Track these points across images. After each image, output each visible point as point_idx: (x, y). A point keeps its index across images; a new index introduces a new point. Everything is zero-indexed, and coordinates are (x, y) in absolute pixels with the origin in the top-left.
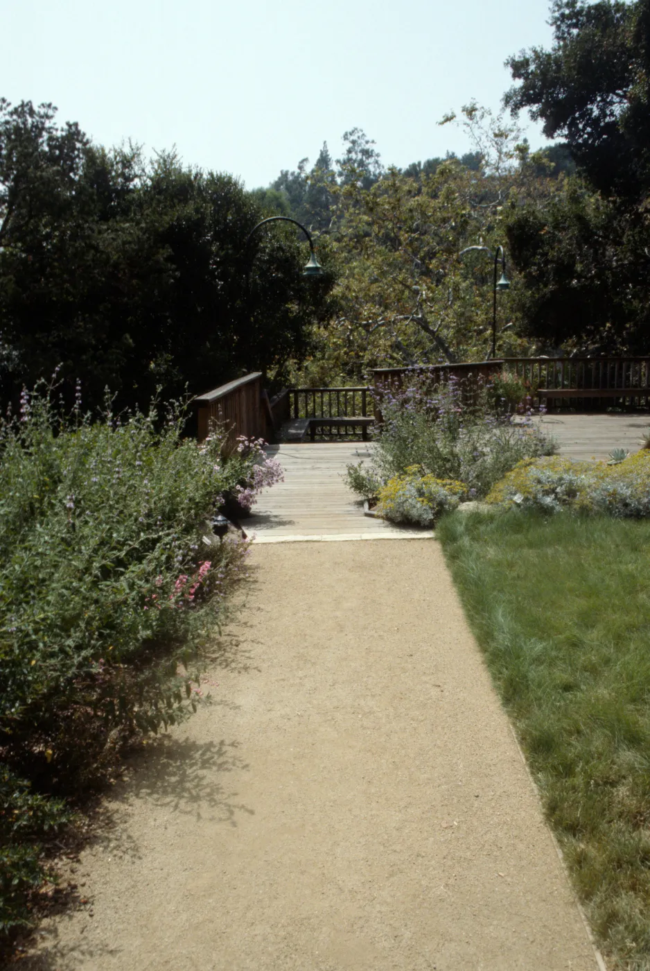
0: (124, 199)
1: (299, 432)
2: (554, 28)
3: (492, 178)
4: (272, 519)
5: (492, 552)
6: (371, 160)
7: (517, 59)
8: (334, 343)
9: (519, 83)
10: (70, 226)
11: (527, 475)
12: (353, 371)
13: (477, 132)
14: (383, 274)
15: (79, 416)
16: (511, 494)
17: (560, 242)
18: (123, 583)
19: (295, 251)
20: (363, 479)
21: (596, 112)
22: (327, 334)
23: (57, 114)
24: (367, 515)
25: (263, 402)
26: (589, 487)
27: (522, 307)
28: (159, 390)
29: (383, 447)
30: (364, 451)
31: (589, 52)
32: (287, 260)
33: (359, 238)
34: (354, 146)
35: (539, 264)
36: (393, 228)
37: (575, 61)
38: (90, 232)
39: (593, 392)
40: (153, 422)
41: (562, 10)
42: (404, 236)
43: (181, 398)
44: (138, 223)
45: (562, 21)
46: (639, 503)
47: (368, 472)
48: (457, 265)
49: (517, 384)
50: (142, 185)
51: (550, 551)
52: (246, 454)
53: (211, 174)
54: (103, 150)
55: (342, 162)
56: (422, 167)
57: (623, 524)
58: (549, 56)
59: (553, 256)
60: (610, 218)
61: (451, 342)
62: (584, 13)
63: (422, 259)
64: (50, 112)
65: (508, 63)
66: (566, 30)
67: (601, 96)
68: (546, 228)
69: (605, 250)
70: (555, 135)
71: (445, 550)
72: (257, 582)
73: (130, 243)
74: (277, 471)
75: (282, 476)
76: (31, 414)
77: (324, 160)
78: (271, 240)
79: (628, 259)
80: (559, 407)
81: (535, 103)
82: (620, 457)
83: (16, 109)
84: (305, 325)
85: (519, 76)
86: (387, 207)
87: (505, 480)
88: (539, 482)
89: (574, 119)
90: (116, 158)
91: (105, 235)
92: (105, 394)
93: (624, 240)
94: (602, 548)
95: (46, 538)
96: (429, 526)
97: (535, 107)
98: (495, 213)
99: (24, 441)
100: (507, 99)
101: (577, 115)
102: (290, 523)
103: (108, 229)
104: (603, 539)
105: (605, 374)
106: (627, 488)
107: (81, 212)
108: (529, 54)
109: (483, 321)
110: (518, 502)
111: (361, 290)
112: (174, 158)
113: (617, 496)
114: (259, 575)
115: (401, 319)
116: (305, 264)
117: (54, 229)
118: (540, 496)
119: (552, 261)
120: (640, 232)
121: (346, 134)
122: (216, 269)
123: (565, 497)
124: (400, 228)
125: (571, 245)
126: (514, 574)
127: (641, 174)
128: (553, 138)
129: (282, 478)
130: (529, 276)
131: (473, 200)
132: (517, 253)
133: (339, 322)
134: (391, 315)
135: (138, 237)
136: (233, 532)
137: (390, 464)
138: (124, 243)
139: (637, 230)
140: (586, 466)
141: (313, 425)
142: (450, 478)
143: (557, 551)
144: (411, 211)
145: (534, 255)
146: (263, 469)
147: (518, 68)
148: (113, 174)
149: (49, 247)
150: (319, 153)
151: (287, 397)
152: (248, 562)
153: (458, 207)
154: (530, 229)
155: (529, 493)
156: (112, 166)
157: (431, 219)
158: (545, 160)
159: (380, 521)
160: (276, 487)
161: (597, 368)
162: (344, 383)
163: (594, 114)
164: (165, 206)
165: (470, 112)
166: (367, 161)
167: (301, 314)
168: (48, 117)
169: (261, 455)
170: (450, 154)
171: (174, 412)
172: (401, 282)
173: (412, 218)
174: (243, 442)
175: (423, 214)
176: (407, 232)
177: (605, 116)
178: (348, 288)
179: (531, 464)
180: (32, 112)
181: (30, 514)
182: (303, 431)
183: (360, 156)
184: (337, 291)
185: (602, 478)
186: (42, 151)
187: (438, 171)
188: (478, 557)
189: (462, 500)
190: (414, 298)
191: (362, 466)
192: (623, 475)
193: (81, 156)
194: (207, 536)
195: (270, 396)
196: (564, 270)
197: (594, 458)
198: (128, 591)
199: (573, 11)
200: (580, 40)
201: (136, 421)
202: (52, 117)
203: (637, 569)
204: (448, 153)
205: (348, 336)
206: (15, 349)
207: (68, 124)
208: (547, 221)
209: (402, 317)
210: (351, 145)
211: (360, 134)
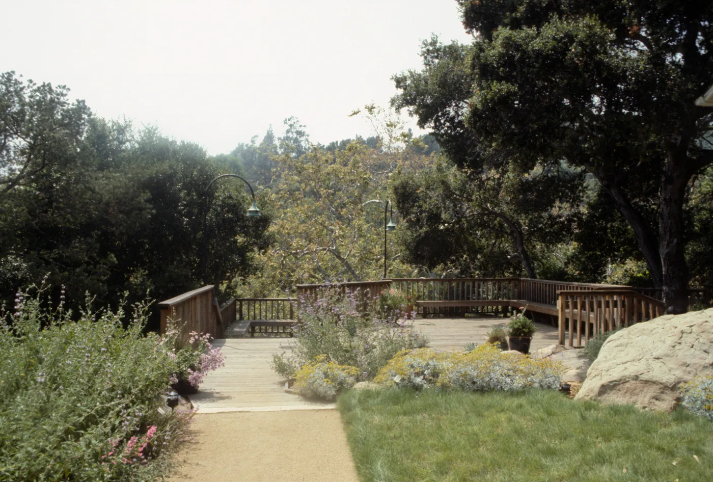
0: (118, 157)
1: (242, 330)
2: (423, 58)
3: (386, 154)
4: (215, 395)
5: (377, 419)
6: (303, 138)
7: (398, 76)
8: (271, 266)
9: (401, 91)
10: (75, 173)
11: (403, 362)
12: (285, 286)
13: (375, 123)
14: (309, 217)
15: (62, 313)
16: (392, 375)
17: (430, 198)
18: (82, 443)
19: (241, 200)
20: (285, 365)
21: (452, 113)
22: (266, 259)
23: (69, 93)
24: (287, 392)
25: (214, 308)
26: (448, 370)
27: (405, 243)
28: (126, 295)
29: (300, 342)
30: (287, 345)
31: (446, 74)
32: (235, 205)
33: (291, 192)
34: (291, 128)
35: (417, 213)
36: (315, 186)
37: (436, 79)
38: (89, 178)
39: (455, 303)
40: (121, 319)
41: (427, 47)
42: (323, 191)
43: (143, 301)
44: (126, 174)
45: (428, 54)
46: (483, 381)
47: (288, 360)
48: (361, 213)
49: (401, 297)
50: (131, 147)
51: (419, 417)
52: (196, 345)
53: (183, 142)
54: (103, 120)
55: (282, 138)
56: (339, 145)
57: (472, 397)
58: (420, 75)
59: (426, 208)
60: (464, 184)
61: (357, 267)
62: (442, 50)
63: (336, 208)
64: (65, 92)
65: (392, 79)
66: (431, 60)
67: (455, 103)
68: (421, 188)
69: (462, 205)
70: (426, 126)
71: (342, 418)
72: (198, 443)
73: (119, 187)
74: (219, 358)
75: (223, 362)
76: (24, 310)
77: (269, 137)
78: (224, 191)
79: (477, 210)
80: (432, 313)
81: (411, 105)
82: (471, 347)
83: (39, 88)
84: (249, 252)
85: (400, 87)
86: (311, 171)
87: (387, 366)
88: (412, 366)
89: (438, 117)
90: (113, 126)
91: (101, 181)
92: (85, 297)
93: (474, 198)
94: (456, 415)
95: (22, 407)
96: (332, 400)
97: (412, 108)
98: (387, 178)
99: (15, 331)
100: (393, 102)
101: (440, 114)
102: (228, 398)
103: (103, 177)
104: (457, 408)
105: (463, 291)
106: (474, 370)
107: (83, 164)
108: (407, 74)
109: (379, 252)
110: (397, 381)
111: (292, 228)
112: (156, 130)
113: (468, 376)
114: (200, 438)
115: (321, 250)
116: (248, 208)
117: (63, 174)
118: (413, 377)
119: (425, 212)
120: (484, 193)
121: (286, 120)
122: (183, 209)
123: (430, 378)
124: (321, 186)
125: (438, 201)
126: (392, 435)
127: (483, 155)
128: (424, 128)
129: (223, 364)
130: (409, 221)
131: (372, 168)
132: (401, 205)
133: (276, 251)
134: (314, 247)
135: (125, 183)
136: (183, 405)
137: (305, 354)
138: (114, 188)
139: (481, 192)
140: (445, 355)
141: (253, 326)
142: (349, 364)
143: (424, 417)
144: (328, 174)
145: (413, 206)
146: (209, 357)
147: (399, 82)
148: (111, 138)
149: (58, 187)
150: (266, 132)
151: (234, 303)
152: (193, 427)
153: (361, 173)
154: (410, 189)
155: (405, 375)
156: (110, 132)
157: (343, 180)
158: (421, 144)
159: (297, 396)
160: (219, 371)
161: (458, 286)
162: (278, 295)
163: (451, 114)
164: (147, 163)
165: (371, 109)
166: (300, 139)
167: (246, 244)
168: (63, 95)
169: (208, 346)
170: (359, 136)
171: (138, 312)
172: (321, 224)
173: (329, 179)
174: (194, 336)
175: (337, 176)
176: (326, 189)
177: (458, 115)
178: (282, 227)
179: (406, 354)
180: (51, 91)
181: (15, 387)
182: (245, 330)
183: (295, 135)
184: (272, 228)
185: (457, 364)
186: (57, 118)
187: (347, 148)
188: (367, 422)
189: (358, 380)
190: (330, 235)
191: (284, 355)
192: (472, 361)
193: (86, 124)
194: (162, 408)
195: (220, 303)
196: (434, 218)
197: (454, 350)
198: (84, 449)
199: (435, 48)
200: (440, 67)
201: (108, 317)
202: (66, 95)
203: (479, 429)
204: (357, 136)
205: (282, 261)
206: (25, 262)
207: (78, 101)
208: (422, 184)
209: (321, 248)
210: (289, 128)
211: (296, 120)
